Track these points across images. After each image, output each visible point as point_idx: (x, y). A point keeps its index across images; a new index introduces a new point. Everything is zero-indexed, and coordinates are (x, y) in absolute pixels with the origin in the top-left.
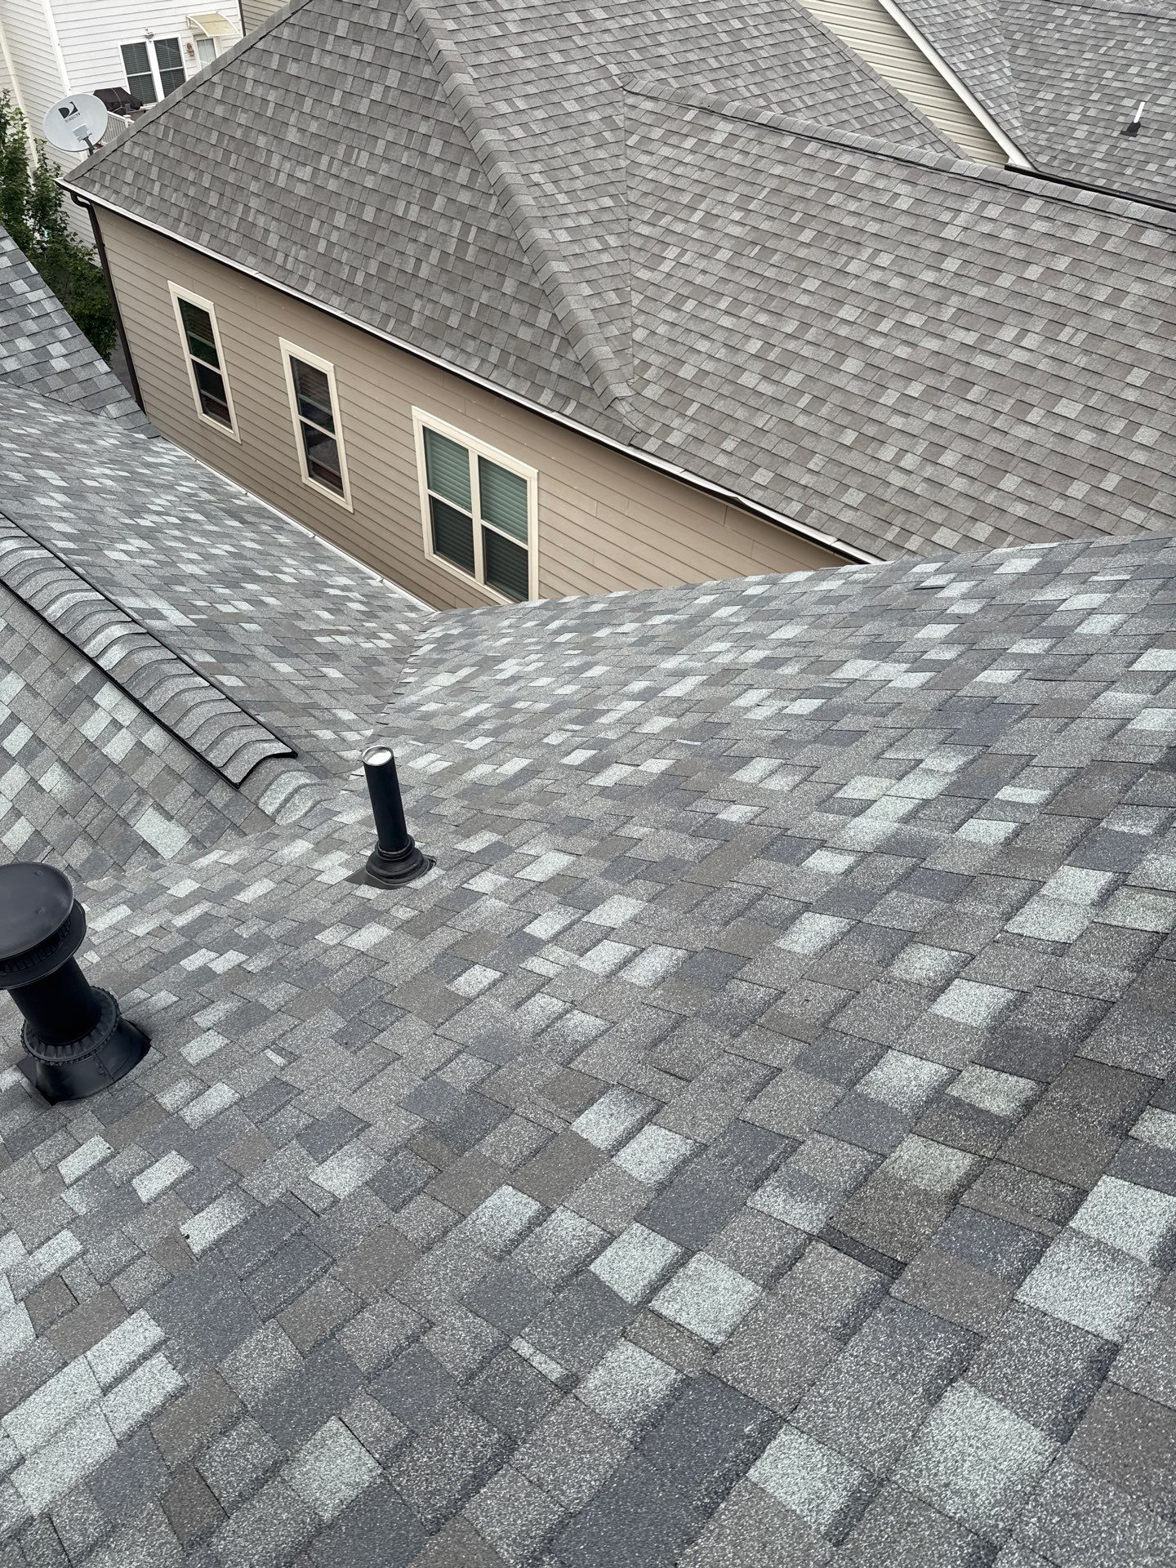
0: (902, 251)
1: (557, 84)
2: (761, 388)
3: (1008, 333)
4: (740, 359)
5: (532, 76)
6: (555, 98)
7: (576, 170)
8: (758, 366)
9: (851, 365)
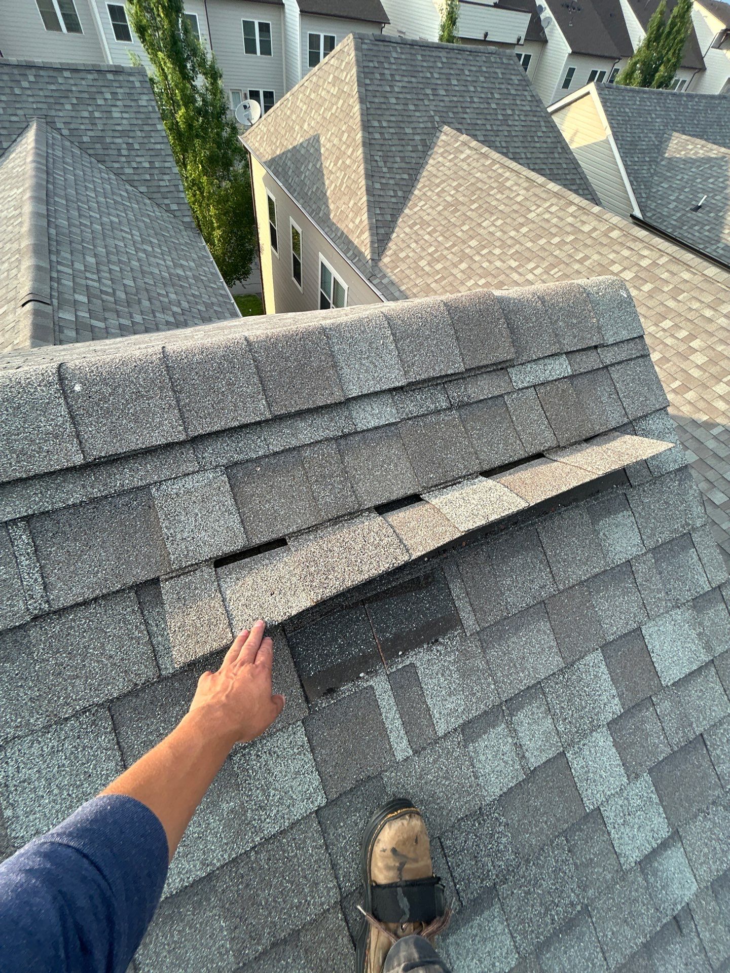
0: (508, 220)
1: (406, 119)
2: (425, 268)
3: (531, 265)
4: (423, 254)
5: (396, 113)
6: (402, 125)
7: (398, 159)
8: (429, 258)
9: (463, 266)
